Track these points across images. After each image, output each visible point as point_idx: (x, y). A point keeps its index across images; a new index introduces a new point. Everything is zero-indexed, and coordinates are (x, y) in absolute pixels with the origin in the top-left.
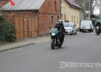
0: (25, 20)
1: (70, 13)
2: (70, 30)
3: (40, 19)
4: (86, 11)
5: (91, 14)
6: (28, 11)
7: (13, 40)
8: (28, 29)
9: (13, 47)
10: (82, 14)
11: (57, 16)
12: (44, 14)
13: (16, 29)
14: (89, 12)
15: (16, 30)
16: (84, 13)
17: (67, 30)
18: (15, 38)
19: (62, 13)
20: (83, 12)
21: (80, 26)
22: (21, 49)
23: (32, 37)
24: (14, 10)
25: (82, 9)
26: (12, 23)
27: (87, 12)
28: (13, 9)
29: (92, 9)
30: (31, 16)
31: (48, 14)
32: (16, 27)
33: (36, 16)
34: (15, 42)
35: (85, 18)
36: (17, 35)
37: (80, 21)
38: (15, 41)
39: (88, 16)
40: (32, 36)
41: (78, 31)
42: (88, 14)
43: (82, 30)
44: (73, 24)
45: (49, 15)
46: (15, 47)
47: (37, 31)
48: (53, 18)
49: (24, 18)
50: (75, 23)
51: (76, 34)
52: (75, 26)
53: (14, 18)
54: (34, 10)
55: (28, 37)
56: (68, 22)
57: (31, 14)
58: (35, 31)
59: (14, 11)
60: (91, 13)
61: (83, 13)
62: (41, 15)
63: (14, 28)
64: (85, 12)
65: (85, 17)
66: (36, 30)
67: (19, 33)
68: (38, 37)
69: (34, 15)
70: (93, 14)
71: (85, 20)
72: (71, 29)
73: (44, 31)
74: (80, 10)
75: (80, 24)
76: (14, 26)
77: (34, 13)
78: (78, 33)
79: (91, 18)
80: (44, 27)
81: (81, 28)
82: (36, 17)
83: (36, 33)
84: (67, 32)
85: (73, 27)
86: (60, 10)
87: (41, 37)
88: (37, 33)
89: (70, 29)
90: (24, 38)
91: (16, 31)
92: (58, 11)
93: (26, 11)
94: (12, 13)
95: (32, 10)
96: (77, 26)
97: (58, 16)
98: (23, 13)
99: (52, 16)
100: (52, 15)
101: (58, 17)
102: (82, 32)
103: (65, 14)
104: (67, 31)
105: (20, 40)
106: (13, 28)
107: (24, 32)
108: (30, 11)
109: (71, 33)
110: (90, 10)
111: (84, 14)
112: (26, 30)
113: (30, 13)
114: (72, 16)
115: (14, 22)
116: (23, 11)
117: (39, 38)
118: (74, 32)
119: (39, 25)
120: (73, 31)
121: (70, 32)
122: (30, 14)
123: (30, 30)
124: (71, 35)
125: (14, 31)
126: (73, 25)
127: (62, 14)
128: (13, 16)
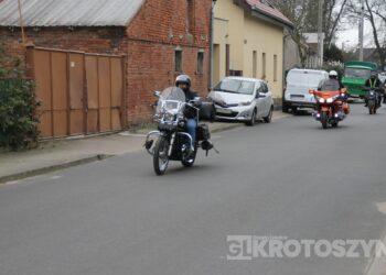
0: (73, 64)
1: (245, 42)
2: (245, 104)
3: (130, 61)
4: (306, 35)
5: (325, 46)
6: (85, 31)
7: (26, 143)
8: (85, 100)
9: (24, 171)
10: (292, 44)
11: (196, 51)
12: (146, 44)
13: (38, 100)
14: (319, 38)
15: (38, 104)
16: (301, 42)
17: (236, 105)
18: (33, 133)
19: (215, 41)
20: (298, 38)
21: (284, 91)
22: (57, 177)
23: (99, 130)
24: (32, 24)
25: (291, 27)
26: (24, 77)
27: (312, 38)
28: (25, 24)
29: (329, 28)
30: (98, 50)
31: (163, 43)
32: (37, 93)
33: (116, 49)
34: (33, 151)
35: (303, 59)
36: (43, 123)
37: (286, 73)
38: (34, 144)
39: (314, 54)
40: (101, 128)
41: (277, 109)
42: (315, 45)
43: (291, 108)
44: (257, 83)
45: (164, 47)
46: (30, 169)
47: (118, 108)
48: (180, 58)
49: (70, 55)
50: (264, 77)
51: (267, 120)
52: (266, 91)
53: (28, 59)
54: (107, 27)
55: (85, 132)
56: (238, 73)
57: (97, 42)
58: (112, 108)
59: (28, 29)
60: (325, 40)
61: (297, 42)
62: (133, 47)
63: (29, 96)
64: (305, 39)
65: (305, 57)
66: (114, 105)
67: (49, 114)
68: (123, 130)
69: (108, 47)
70: (334, 47)
71: (303, 67)
72: (248, 104)
73: (145, 108)
74: (286, 30)
75: (285, 83)
76: (30, 86)
77: (108, 40)
78: (277, 116)
79: (325, 60)
80: (145, 91)
81: (288, 98)
82: (116, 53)
83: (116, 114)
84: (234, 114)
85: (257, 97)
86: (206, 29)
87: (135, 132)
88: (121, 115)
89: (246, 101)
90: (68, 134)
91: (39, 108)
92: (202, 33)
93: (77, 29)
94: (24, 39)
95: (100, 27)
96: (274, 92)
97: (202, 51)
98: (64, 37)
99: (178, 53)
100: (178, 48)
101: (201, 55)
102: (290, 113)
103: (227, 46)
104: (234, 109)
105: (54, 142)
106: (26, 96)
107: (69, 110)
108: (94, 29)
109: (250, 118)
110: (324, 31)
111: (299, 46)
112: (76, 103)
113: (95, 37)
114: (254, 52)
115: (30, 73)
116: (64, 29)
117: (125, 134)
118: (260, 115)
119: (125, 83)
120: (256, 108)
121: (244, 114)
122: (92, 43)
123: (92, 104)
124: (248, 123)
125: (28, 109)
126: (258, 86)
127: (216, 46)
128: (28, 47)
